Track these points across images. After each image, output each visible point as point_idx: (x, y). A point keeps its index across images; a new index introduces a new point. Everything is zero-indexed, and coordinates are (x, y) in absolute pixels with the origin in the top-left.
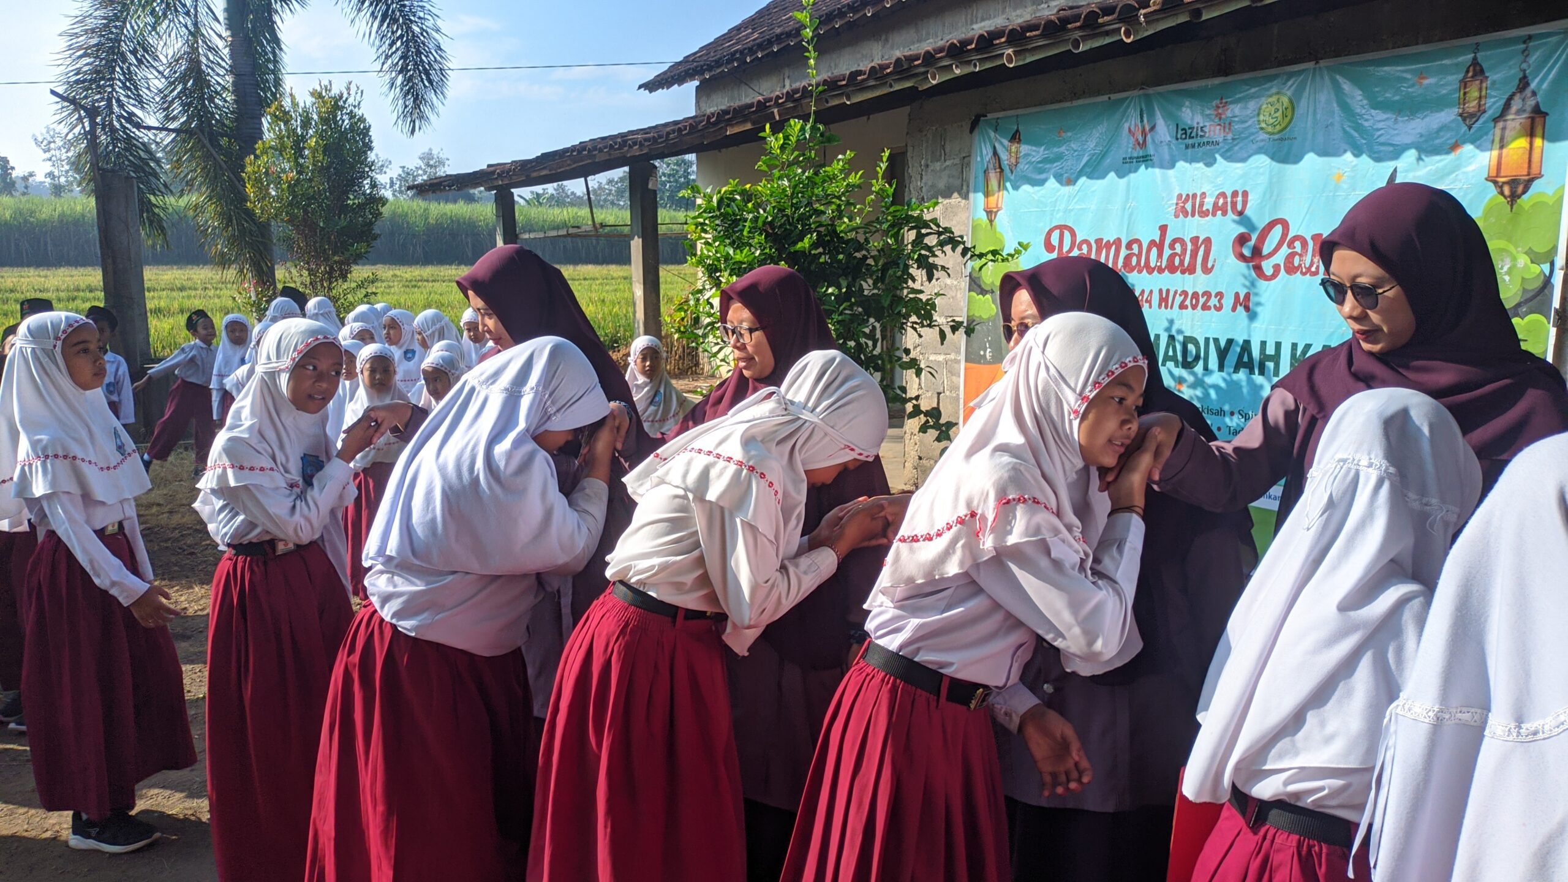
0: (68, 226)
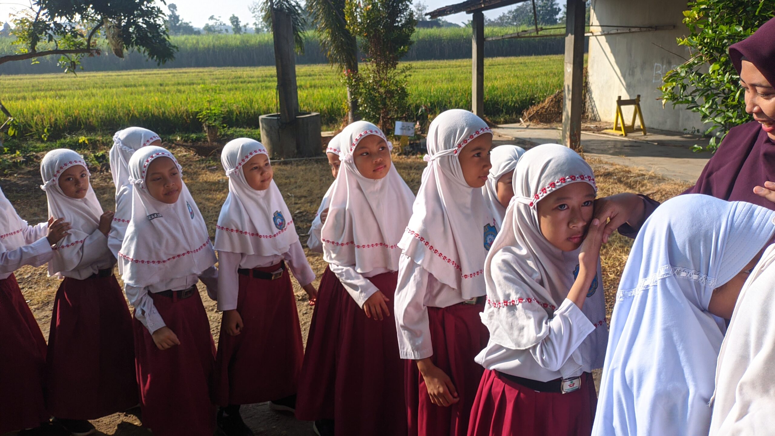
0: (262, 47)
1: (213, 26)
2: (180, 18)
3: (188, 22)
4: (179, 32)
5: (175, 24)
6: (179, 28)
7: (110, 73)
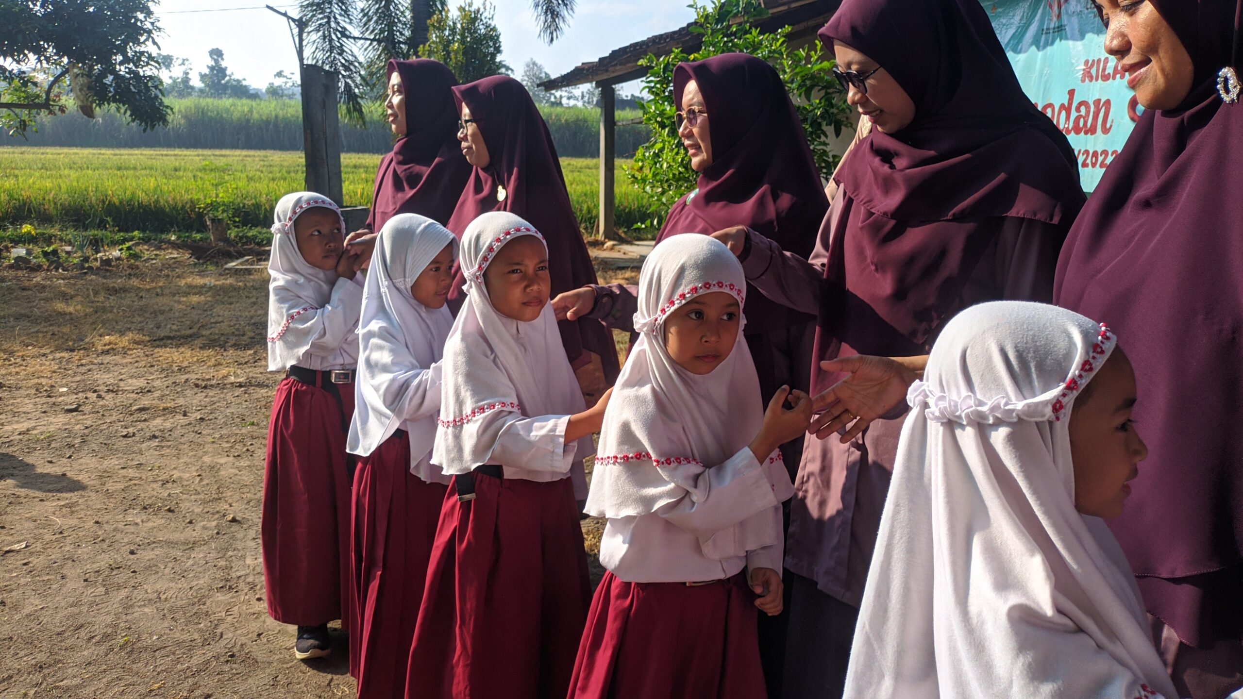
1: (280, 86)
2: (228, 72)
3: (240, 78)
4: (225, 94)
5: (219, 81)
6: (225, 87)
7: (103, 151)
